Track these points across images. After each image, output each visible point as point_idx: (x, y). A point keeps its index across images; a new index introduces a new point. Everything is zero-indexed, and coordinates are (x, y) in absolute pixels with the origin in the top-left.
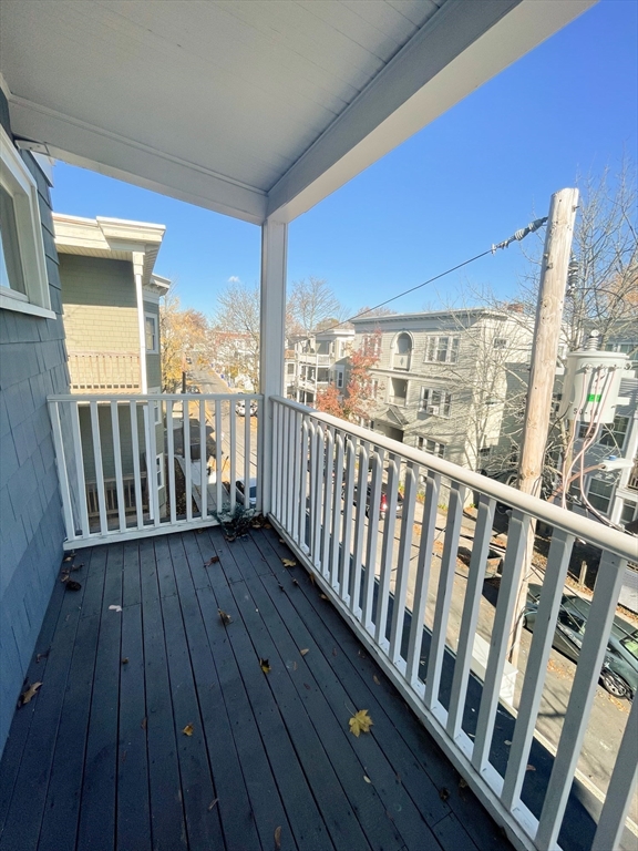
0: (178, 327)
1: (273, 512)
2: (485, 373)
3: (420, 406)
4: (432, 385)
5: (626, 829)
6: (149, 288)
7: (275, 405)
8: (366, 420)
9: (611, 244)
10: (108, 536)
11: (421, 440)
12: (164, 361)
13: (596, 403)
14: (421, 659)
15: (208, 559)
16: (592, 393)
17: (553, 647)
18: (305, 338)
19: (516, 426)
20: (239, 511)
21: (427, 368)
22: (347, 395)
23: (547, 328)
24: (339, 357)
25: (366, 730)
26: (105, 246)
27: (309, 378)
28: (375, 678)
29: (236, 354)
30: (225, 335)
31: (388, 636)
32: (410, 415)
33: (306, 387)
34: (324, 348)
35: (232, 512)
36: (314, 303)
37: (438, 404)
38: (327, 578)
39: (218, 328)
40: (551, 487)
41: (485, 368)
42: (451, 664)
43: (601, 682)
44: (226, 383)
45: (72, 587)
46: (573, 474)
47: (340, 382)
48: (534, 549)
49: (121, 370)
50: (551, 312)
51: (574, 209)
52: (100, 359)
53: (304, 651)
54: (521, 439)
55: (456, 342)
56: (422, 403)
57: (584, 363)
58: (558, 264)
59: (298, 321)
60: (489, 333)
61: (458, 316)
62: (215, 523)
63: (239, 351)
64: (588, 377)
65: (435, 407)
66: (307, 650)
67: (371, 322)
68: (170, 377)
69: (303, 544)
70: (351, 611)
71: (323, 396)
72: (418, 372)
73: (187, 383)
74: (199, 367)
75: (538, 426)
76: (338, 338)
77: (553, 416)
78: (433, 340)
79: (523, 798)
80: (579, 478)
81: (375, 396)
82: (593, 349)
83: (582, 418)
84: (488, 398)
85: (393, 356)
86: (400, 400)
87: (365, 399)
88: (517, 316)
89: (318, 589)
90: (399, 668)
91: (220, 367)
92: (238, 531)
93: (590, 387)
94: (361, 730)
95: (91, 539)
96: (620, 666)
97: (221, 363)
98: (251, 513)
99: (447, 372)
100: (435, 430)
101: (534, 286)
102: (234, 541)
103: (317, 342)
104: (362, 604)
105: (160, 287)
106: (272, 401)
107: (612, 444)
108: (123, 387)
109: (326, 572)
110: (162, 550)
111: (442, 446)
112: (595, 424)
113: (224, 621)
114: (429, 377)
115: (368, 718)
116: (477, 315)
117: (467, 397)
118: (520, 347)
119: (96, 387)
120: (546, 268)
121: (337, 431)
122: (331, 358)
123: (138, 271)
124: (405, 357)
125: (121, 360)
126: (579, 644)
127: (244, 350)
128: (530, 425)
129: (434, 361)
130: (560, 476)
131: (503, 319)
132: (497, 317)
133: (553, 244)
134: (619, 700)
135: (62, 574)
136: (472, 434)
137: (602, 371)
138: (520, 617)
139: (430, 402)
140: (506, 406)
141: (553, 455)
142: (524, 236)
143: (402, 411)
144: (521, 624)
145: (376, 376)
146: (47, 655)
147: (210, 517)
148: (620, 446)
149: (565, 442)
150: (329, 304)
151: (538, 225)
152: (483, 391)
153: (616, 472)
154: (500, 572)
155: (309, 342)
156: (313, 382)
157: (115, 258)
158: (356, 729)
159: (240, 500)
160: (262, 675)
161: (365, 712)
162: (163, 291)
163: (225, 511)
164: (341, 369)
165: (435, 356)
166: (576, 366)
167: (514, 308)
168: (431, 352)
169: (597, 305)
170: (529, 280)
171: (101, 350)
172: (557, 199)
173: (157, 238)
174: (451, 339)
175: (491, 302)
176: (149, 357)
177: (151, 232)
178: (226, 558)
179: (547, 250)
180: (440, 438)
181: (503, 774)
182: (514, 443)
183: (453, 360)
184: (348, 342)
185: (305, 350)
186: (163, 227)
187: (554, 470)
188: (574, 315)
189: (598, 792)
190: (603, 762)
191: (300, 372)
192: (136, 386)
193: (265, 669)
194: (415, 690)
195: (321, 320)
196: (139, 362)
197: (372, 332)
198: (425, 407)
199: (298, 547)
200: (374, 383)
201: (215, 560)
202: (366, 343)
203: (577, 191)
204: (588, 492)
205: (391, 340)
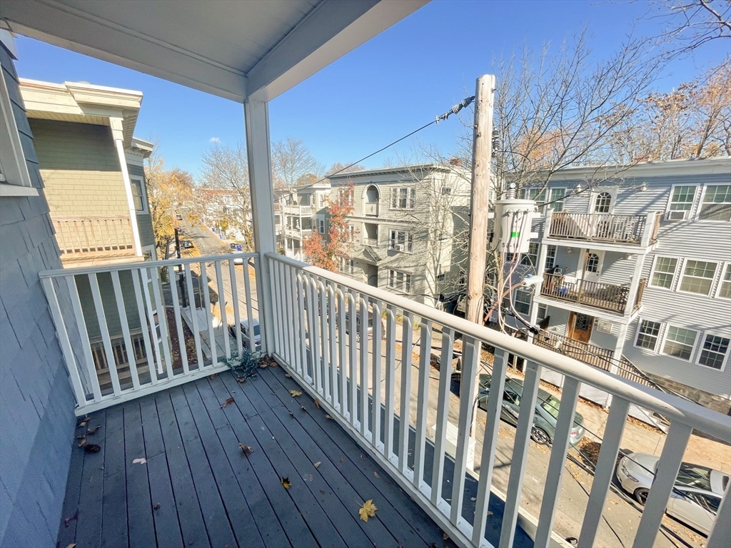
0: (165, 187)
1: (277, 351)
2: (437, 216)
3: (389, 245)
4: (398, 228)
5: (551, 539)
6: (130, 151)
7: (271, 262)
8: (347, 260)
9: (520, 113)
10: (121, 395)
11: (392, 272)
12: (154, 220)
13: (517, 238)
14: (409, 452)
15: (223, 401)
16: (514, 231)
17: (501, 419)
18: (288, 192)
19: (462, 256)
20: (246, 355)
21: (392, 214)
22: (329, 240)
23: (480, 182)
24: (319, 208)
25: (372, 515)
26: (78, 111)
27: (295, 227)
28: (375, 473)
29: (225, 209)
30: (214, 192)
31: (382, 439)
32: (382, 253)
33: (292, 235)
34: (305, 201)
35: (240, 357)
36: (293, 162)
37: (403, 243)
38: (330, 401)
39: (205, 185)
40: (490, 302)
41: (437, 211)
42: (431, 451)
43: (532, 438)
44: (218, 235)
45: (91, 450)
46: (504, 291)
47: (322, 229)
48: (482, 348)
49: (111, 232)
50: (482, 170)
51: (493, 91)
52: (87, 223)
53: (317, 465)
54: (467, 266)
55: (413, 191)
56: (390, 242)
57: (507, 208)
58: (485, 132)
59: (281, 177)
60: (438, 184)
61: (413, 171)
62: (226, 368)
63: (228, 206)
64: (510, 219)
65: (401, 246)
66: (319, 463)
67: (344, 177)
68: (161, 233)
69: (306, 376)
70: (351, 424)
71: (310, 242)
72: (386, 217)
73: (180, 238)
74: (190, 224)
75: (478, 258)
76: (317, 191)
77: (488, 247)
78: (395, 190)
79: (487, 537)
80: (509, 294)
81: (353, 238)
82: (512, 198)
83: (508, 250)
84: (441, 235)
85: (364, 206)
86: (373, 241)
87: (344, 242)
88: (457, 169)
89: (323, 411)
90: (393, 462)
91: (210, 221)
92: (248, 371)
93: (512, 227)
94: (369, 516)
95: (103, 401)
96: (542, 422)
97: (211, 218)
98: (258, 355)
99: (408, 217)
100: (402, 264)
101: (468, 145)
102: (245, 381)
103: (298, 195)
104: (360, 418)
105: (143, 150)
106: (267, 257)
107: (529, 264)
108: (115, 248)
109: (328, 396)
110: (179, 399)
111: (408, 276)
112: (516, 254)
113: (245, 452)
114: (394, 221)
115: (373, 506)
116: (428, 169)
117: (424, 237)
118: (461, 194)
119: (85, 250)
120: (476, 136)
121: (328, 282)
122: (312, 208)
123: (118, 135)
124: (375, 206)
125: (110, 223)
126: (517, 415)
127: (232, 204)
128: (473, 258)
129: (397, 208)
130: (496, 291)
131: (448, 172)
132: (443, 171)
133: (480, 118)
134: (542, 446)
135: (78, 440)
136: (430, 265)
137: (519, 214)
138: (475, 402)
139: (396, 241)
140: (455, 241)
141: (490, 276)
142: (459, 110)
143: (375, 250)
144: (476, 405)
145: (352, 222)
146: (76, 517)
147: (221, 364)
148: (534, 265)
149: (498, 265)
150: (307, 161)
151: (468, 101)
152: (436, 230)
153: (533, 286)
154: (458, 369)
155: (291, 195)
156: (299, 230)
157: (90, 122)
158: (364, 517)
159: (246, 344)
160: (285, 491)
161: (370, 502)
162: (147, 154)
163: (234, 356)
164: (322, 217)
165: (398, 204)
166: (502, 212)
167: (455, 162)
168: (395, 200)
169: (513, 160)
170: (464, 141)
171: (86, 214)
172: (481, 83)
173: (136, 104)
174: (409, 190)
175: (437, 158)
176: (140, 218)
177: (129, 97)
178: (240, 396)
179: (476, 123)
180: (406, 269)
181: (472, 523)
182: (462, 269)
183: (412, 206)
184: (326, 195)
185: (289, 202)
186: (140, 93)
187: (491, 287)
188: (498, 168)
189: (533, 519)
190: (535, 492)
191: (286, 222)
192: (130, 247)
193: (286, 485)
194: (406, 476)
195: (300, 175)
196: (130, 224)
197: (346, 185)
198: (393, 245)
199: (303, 379)
200: (350, 229)
201: (231, 401)
202: (341, 195)
203: (494, 77)
204: (515, 301)
205: (361, 192)
